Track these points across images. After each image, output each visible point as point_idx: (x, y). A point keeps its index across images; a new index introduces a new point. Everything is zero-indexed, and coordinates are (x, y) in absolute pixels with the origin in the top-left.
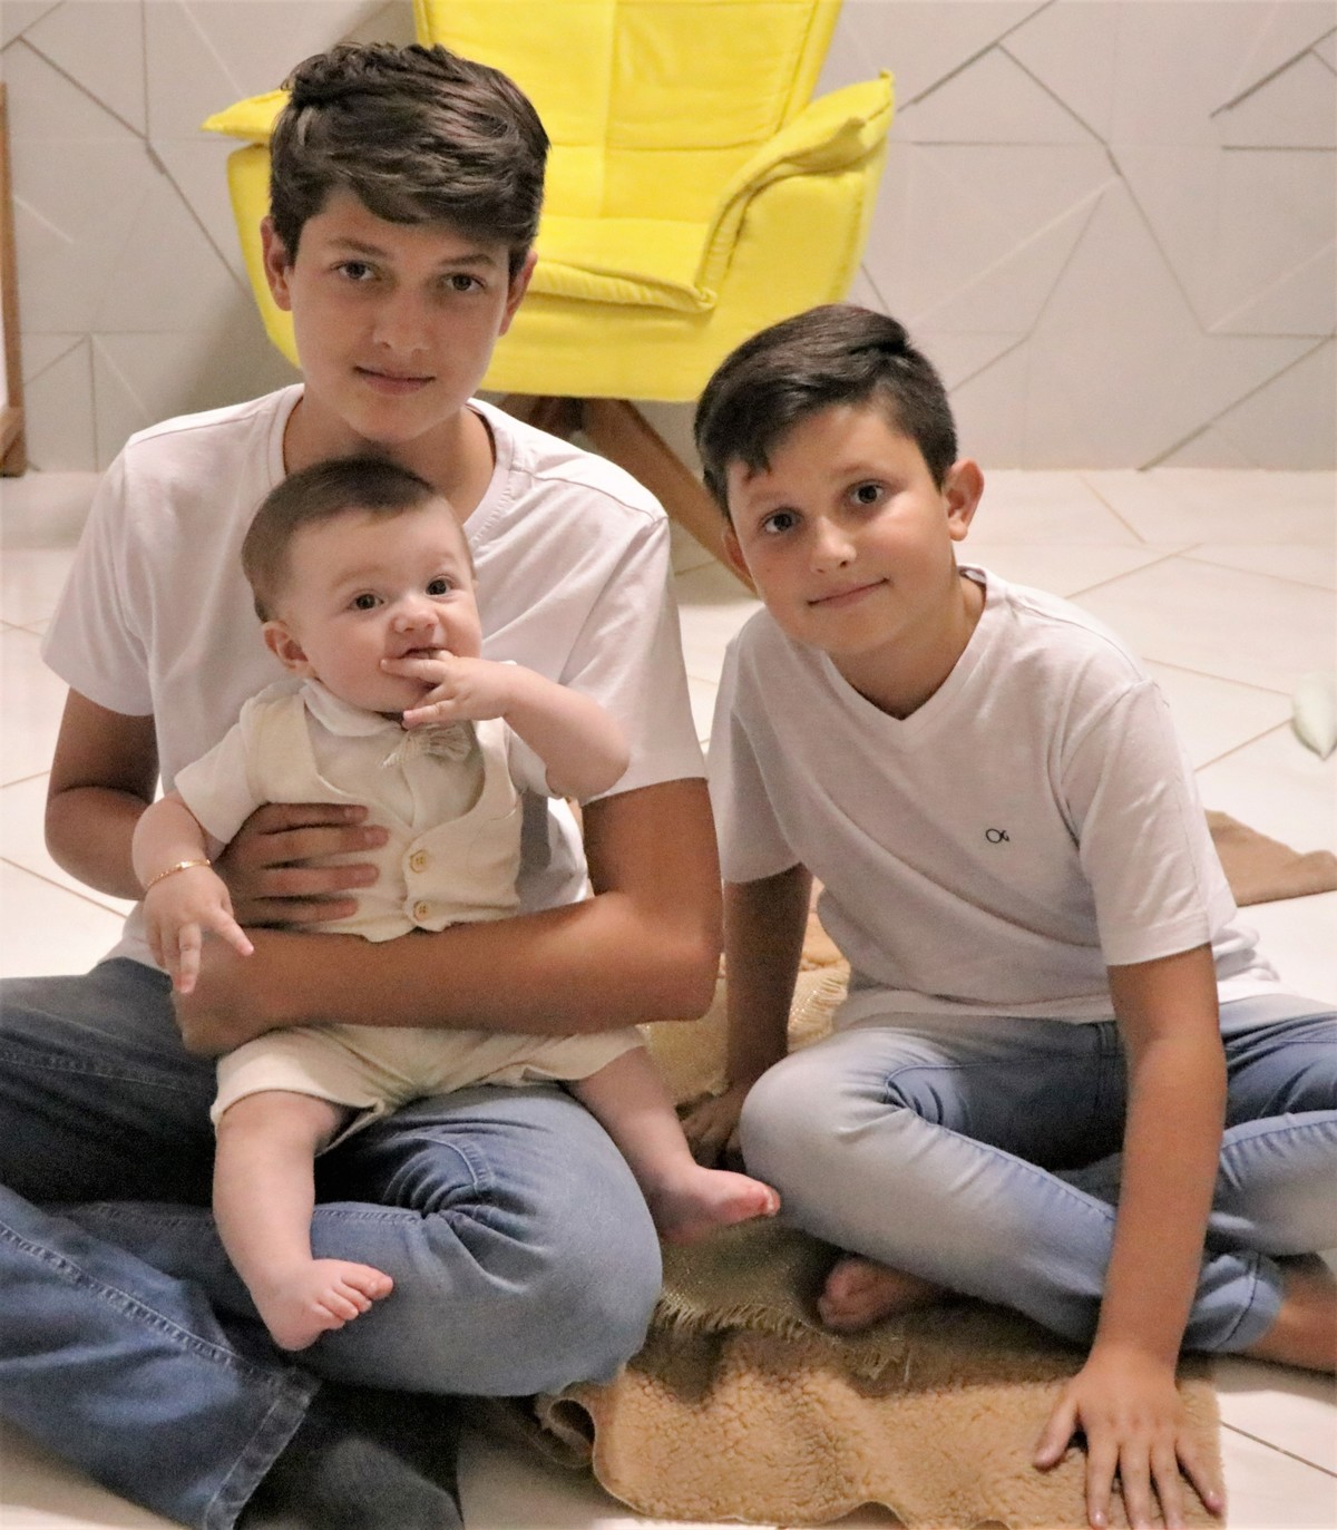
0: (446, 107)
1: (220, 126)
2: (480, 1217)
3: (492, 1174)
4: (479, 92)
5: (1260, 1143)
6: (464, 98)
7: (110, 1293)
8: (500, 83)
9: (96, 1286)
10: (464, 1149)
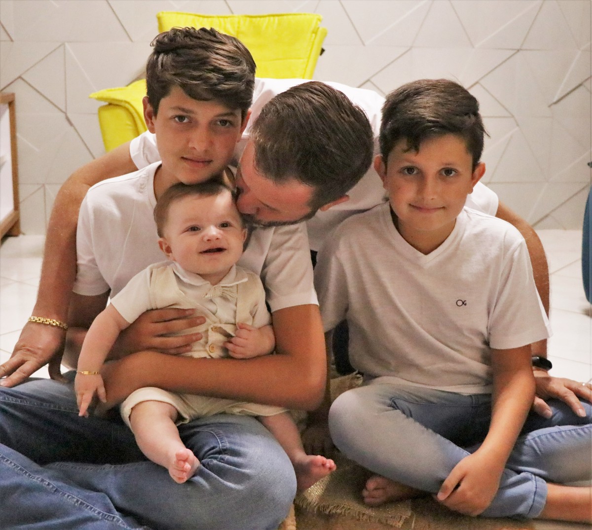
0: (217, 54)
1: (96, 96)
2: (222, 460)
3: (227, 443)
4: (229, 47)
5: (549, 437)
6: (224, 50)
7: (68, 496)
8: (237, 42)
9: (63, 493)
10: (216, 433)
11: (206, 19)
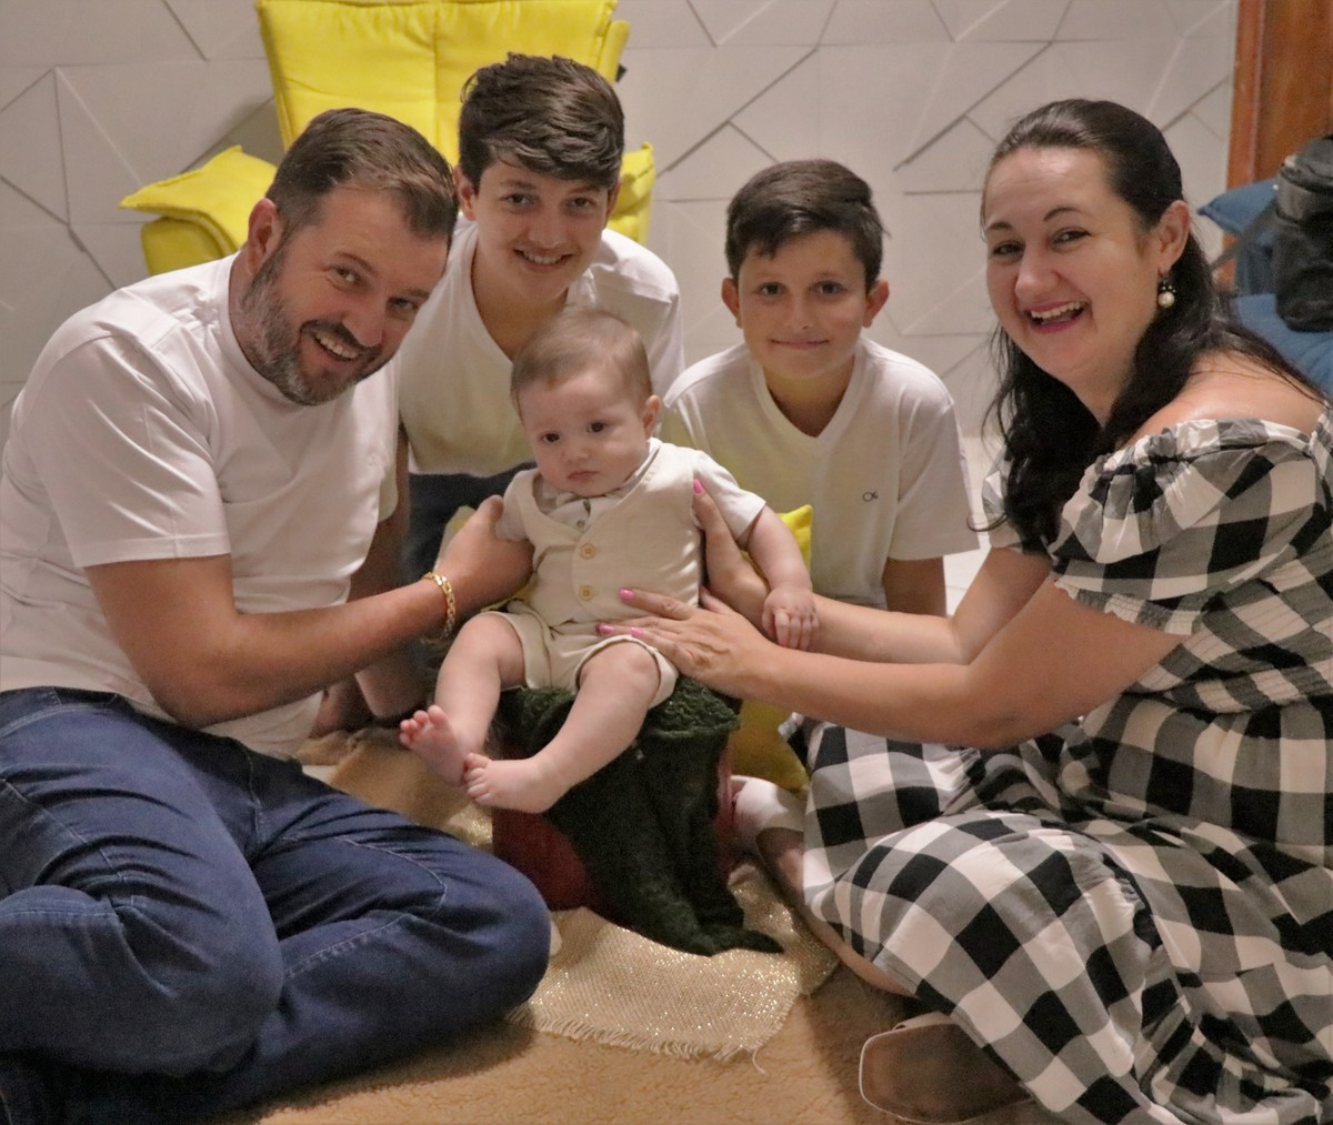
1: (135, 204)
11: (363, 11)
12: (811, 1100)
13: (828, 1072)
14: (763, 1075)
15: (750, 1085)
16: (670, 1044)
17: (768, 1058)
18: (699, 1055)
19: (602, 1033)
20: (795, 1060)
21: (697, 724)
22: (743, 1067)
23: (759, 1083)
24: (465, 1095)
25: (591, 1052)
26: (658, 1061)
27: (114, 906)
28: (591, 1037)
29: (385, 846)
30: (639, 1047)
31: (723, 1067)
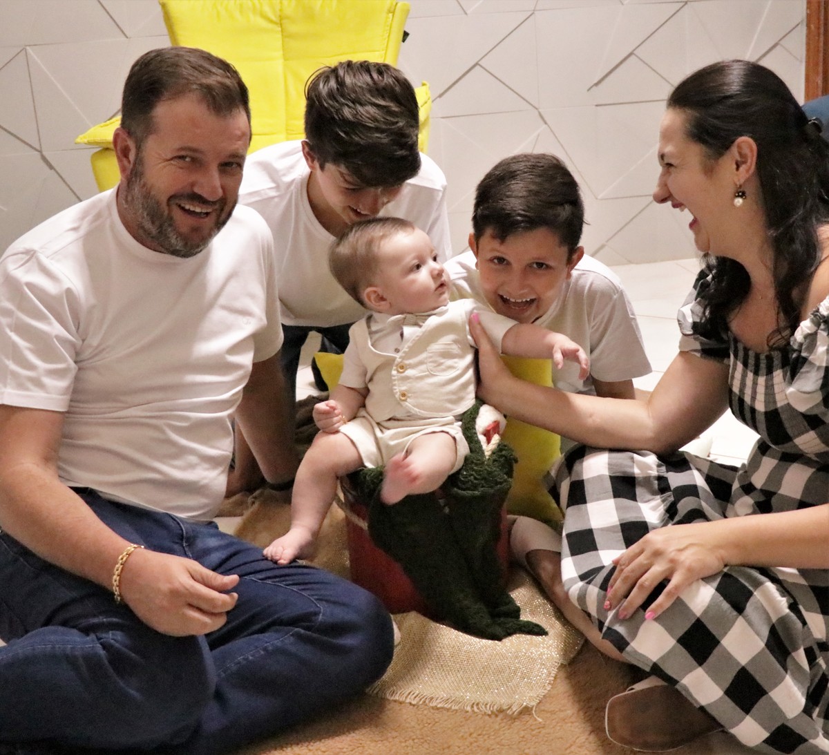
1: (86, 141)
12: (574, 739)
13: (585, 718)
14: (540, 723)
15: (533, 730)
16: (478, 704)
17: (544, 711)
18: (497, 711)
19: (432, 699)
20: (561, 711)
21: (483, 487)
22: (526, 718)
23: (539, 728)
24: (343, 749)
25: (425, 712)
26: (470, 717)
27: (99, 639)
28: (425, 702)
29: (278, 582)
30: (457, 708)
31: (513, 719)
